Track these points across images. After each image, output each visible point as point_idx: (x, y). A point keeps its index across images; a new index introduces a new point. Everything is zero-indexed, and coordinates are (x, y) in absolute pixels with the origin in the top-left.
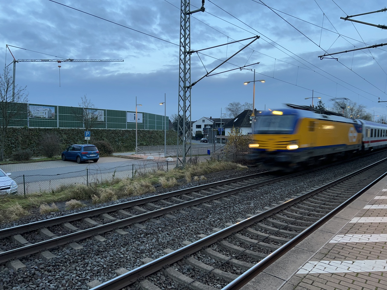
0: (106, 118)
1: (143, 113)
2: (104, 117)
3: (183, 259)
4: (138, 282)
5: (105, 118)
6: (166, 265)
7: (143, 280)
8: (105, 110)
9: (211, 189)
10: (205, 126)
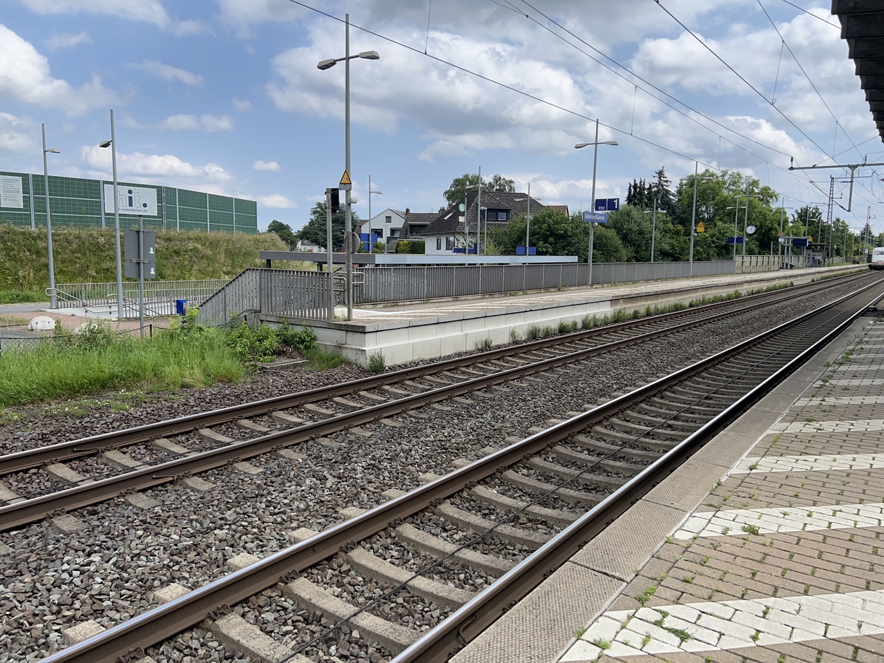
0: (32, 199)
1: (159, 189)
2: (22, 195)
3: (337, 553)
4: (210, 622)
5: (26, 200)
6: (290, 572)
7: (225, 614)
8: (25, 177)
9: (386, 387)
10: (393, 231)
